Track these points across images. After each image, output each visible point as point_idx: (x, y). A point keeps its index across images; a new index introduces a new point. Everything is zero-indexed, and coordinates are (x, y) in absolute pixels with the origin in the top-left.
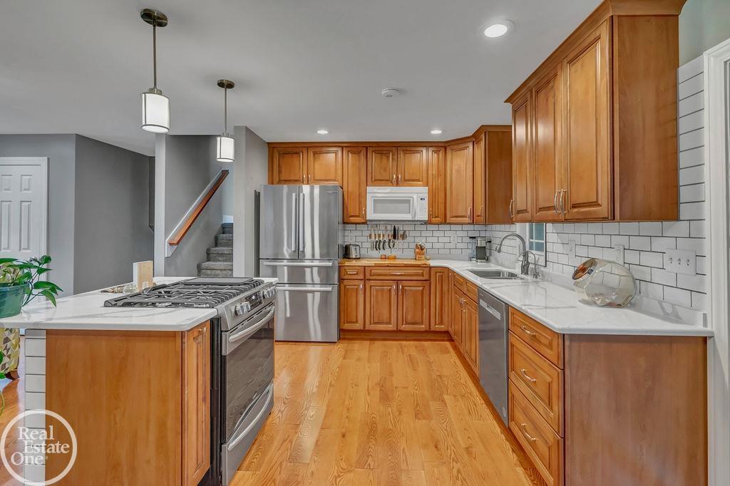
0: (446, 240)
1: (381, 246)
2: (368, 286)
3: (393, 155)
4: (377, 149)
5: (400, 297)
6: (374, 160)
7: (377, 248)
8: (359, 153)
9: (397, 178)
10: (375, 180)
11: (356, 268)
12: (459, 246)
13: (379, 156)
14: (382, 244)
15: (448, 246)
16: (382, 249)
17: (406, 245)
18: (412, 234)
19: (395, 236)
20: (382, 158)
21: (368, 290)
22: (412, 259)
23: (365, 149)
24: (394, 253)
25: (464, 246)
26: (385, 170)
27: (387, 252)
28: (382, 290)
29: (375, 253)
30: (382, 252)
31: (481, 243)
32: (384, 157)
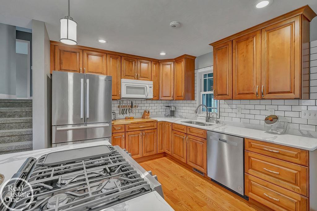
0: (155, 108)
1: (125, 112)
2: (127, 135)
3: (135, 63)
4: (127, 58)
5: (144, 139)
6: (125, 64)
7: (123, 113)
8: (117, 58)
9: (137, 75)
10: (126, 75)
11: (119, 126)
12: (160, 110)
13: (127, 62)
14: (125, 111)
15: (156, 110)
16: (125, 114)
17: (137, 111)
18: (140, 105)
19: (132, 107)
20: (129, 63)
21: (127, 138)
22: (141, 118)
23: (120, 57)
24: (132, 115)
25: (163, 110)
26: (131, 71)
27: (128, 115)
28: (135, 137)
29: (121, 116)
30: (125, 115)
31: (173, 109)
32: (130, 63)
